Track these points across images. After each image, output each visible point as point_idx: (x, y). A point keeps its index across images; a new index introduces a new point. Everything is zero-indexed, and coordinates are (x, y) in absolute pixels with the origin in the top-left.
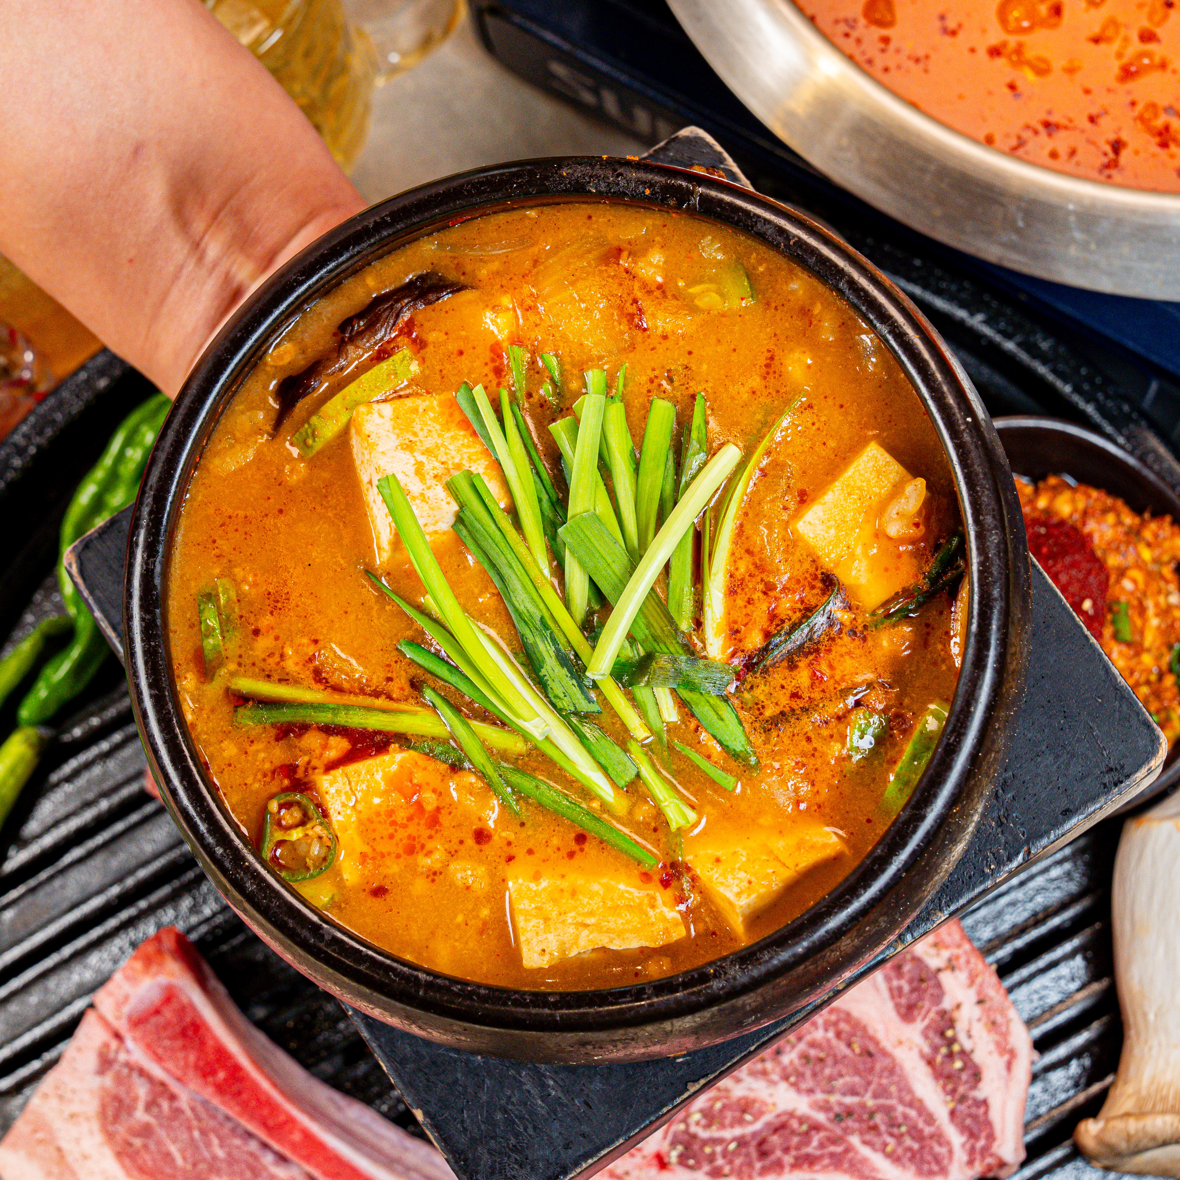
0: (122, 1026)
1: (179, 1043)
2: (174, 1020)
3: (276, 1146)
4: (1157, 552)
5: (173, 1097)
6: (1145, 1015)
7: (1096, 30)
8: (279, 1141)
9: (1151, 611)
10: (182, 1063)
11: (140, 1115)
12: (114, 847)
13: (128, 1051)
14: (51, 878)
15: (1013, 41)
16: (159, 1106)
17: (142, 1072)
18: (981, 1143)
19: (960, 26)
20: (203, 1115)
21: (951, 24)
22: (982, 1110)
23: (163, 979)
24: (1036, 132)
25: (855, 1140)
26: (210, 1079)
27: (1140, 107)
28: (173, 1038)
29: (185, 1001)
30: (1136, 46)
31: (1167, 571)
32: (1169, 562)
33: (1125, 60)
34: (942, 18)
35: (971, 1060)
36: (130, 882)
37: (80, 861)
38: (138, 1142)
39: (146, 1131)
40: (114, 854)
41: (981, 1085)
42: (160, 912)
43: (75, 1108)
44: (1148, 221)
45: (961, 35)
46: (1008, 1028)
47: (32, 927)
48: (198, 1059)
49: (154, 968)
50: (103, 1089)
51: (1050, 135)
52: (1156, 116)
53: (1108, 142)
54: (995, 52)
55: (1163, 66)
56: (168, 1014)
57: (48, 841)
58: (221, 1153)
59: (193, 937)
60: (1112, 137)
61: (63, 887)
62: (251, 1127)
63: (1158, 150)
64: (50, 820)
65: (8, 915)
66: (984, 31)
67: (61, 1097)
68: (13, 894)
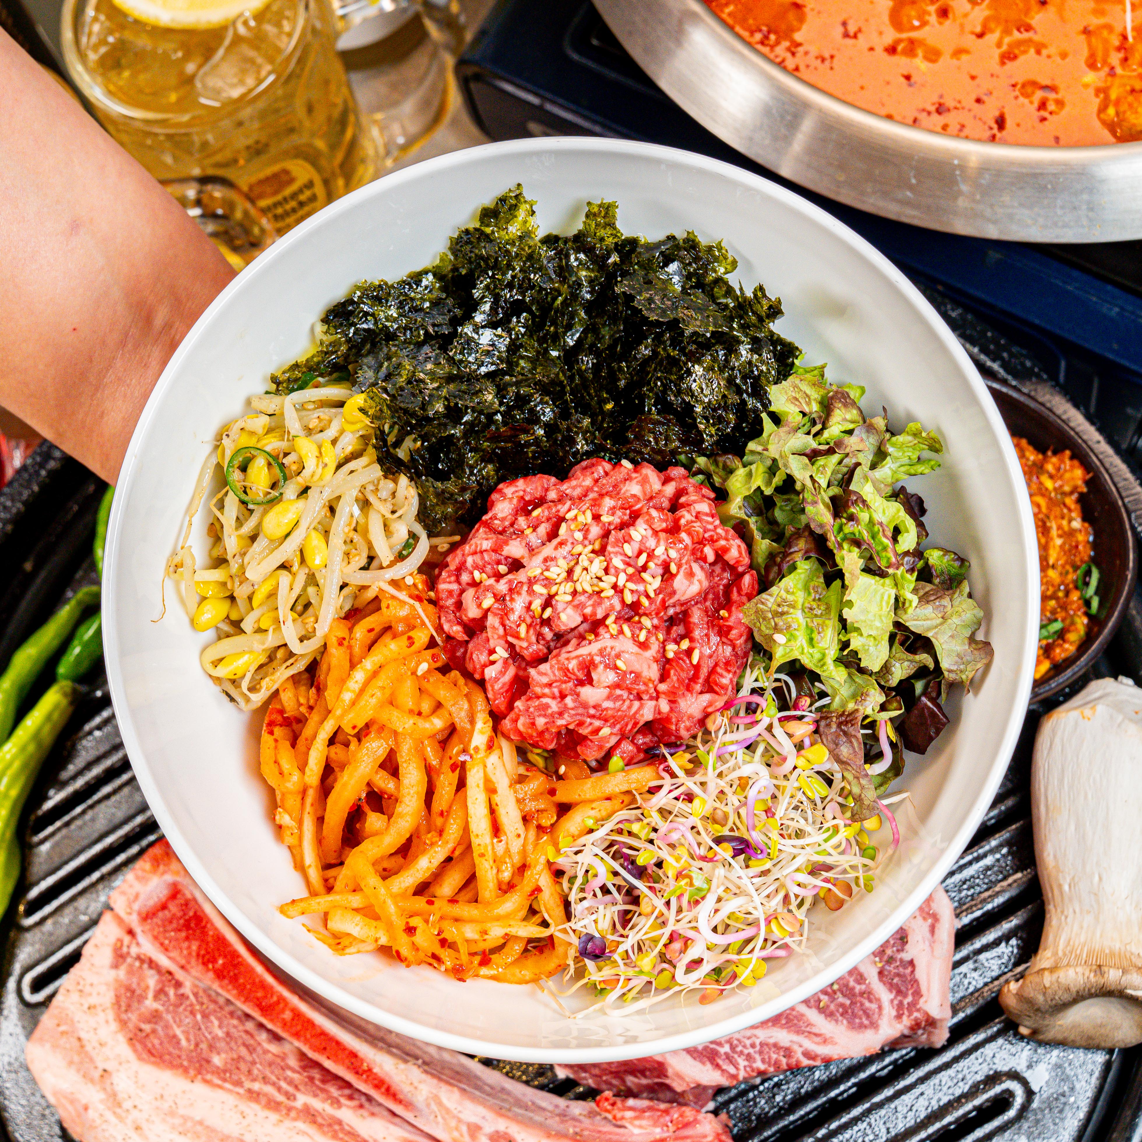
0: (134, 921)
1: (183, 934)
2: (179, 914)
3: (270, 1026)
4: (1059, 483)
5: (178, 985)
6: (1060, 886)
7: (979, 27)
8: (272, 1020)
9: (1054, 532)
10: (185, 952)
11: (150, 1004)
13: (138, 944)
15: (905, 37)
16: (166, 994)
17: (152, 963)
18: (909, 999)
19: (860, 30)
20: (205, 1000)
21: (852, 29)
22: (909, 969)
23: (169, 878)
24: (929, 113)
26: (210, 966)
27: (1019, 86)
28: (177, 930)
29: (189, 896)
30: (1015, 36)
31: (1070, 501)
32: (1072, 493)
33: (1004, 48)
34: (844, 24)
38: (147, 1027)
39: (155, 1017)
41: (907, 947)
43: (93, 1000)
45: (859, 35)
48: (199, 949)
49: (162, 868)
50: (117, 980)
51: (941, 115)
52: (1034, 93)
53: (993, 118)
54: (892, 50)
55: (1038, 51)
56: (173, 908)
57: (80, 783)
58: (220, 1033)
60: (997, 114)
62: (248, 1009)
63: (1038, 123)
64: (83, 764)
65: (45, 848)
66: (881, 33)
67: (81, 991)
68: (50, 829)
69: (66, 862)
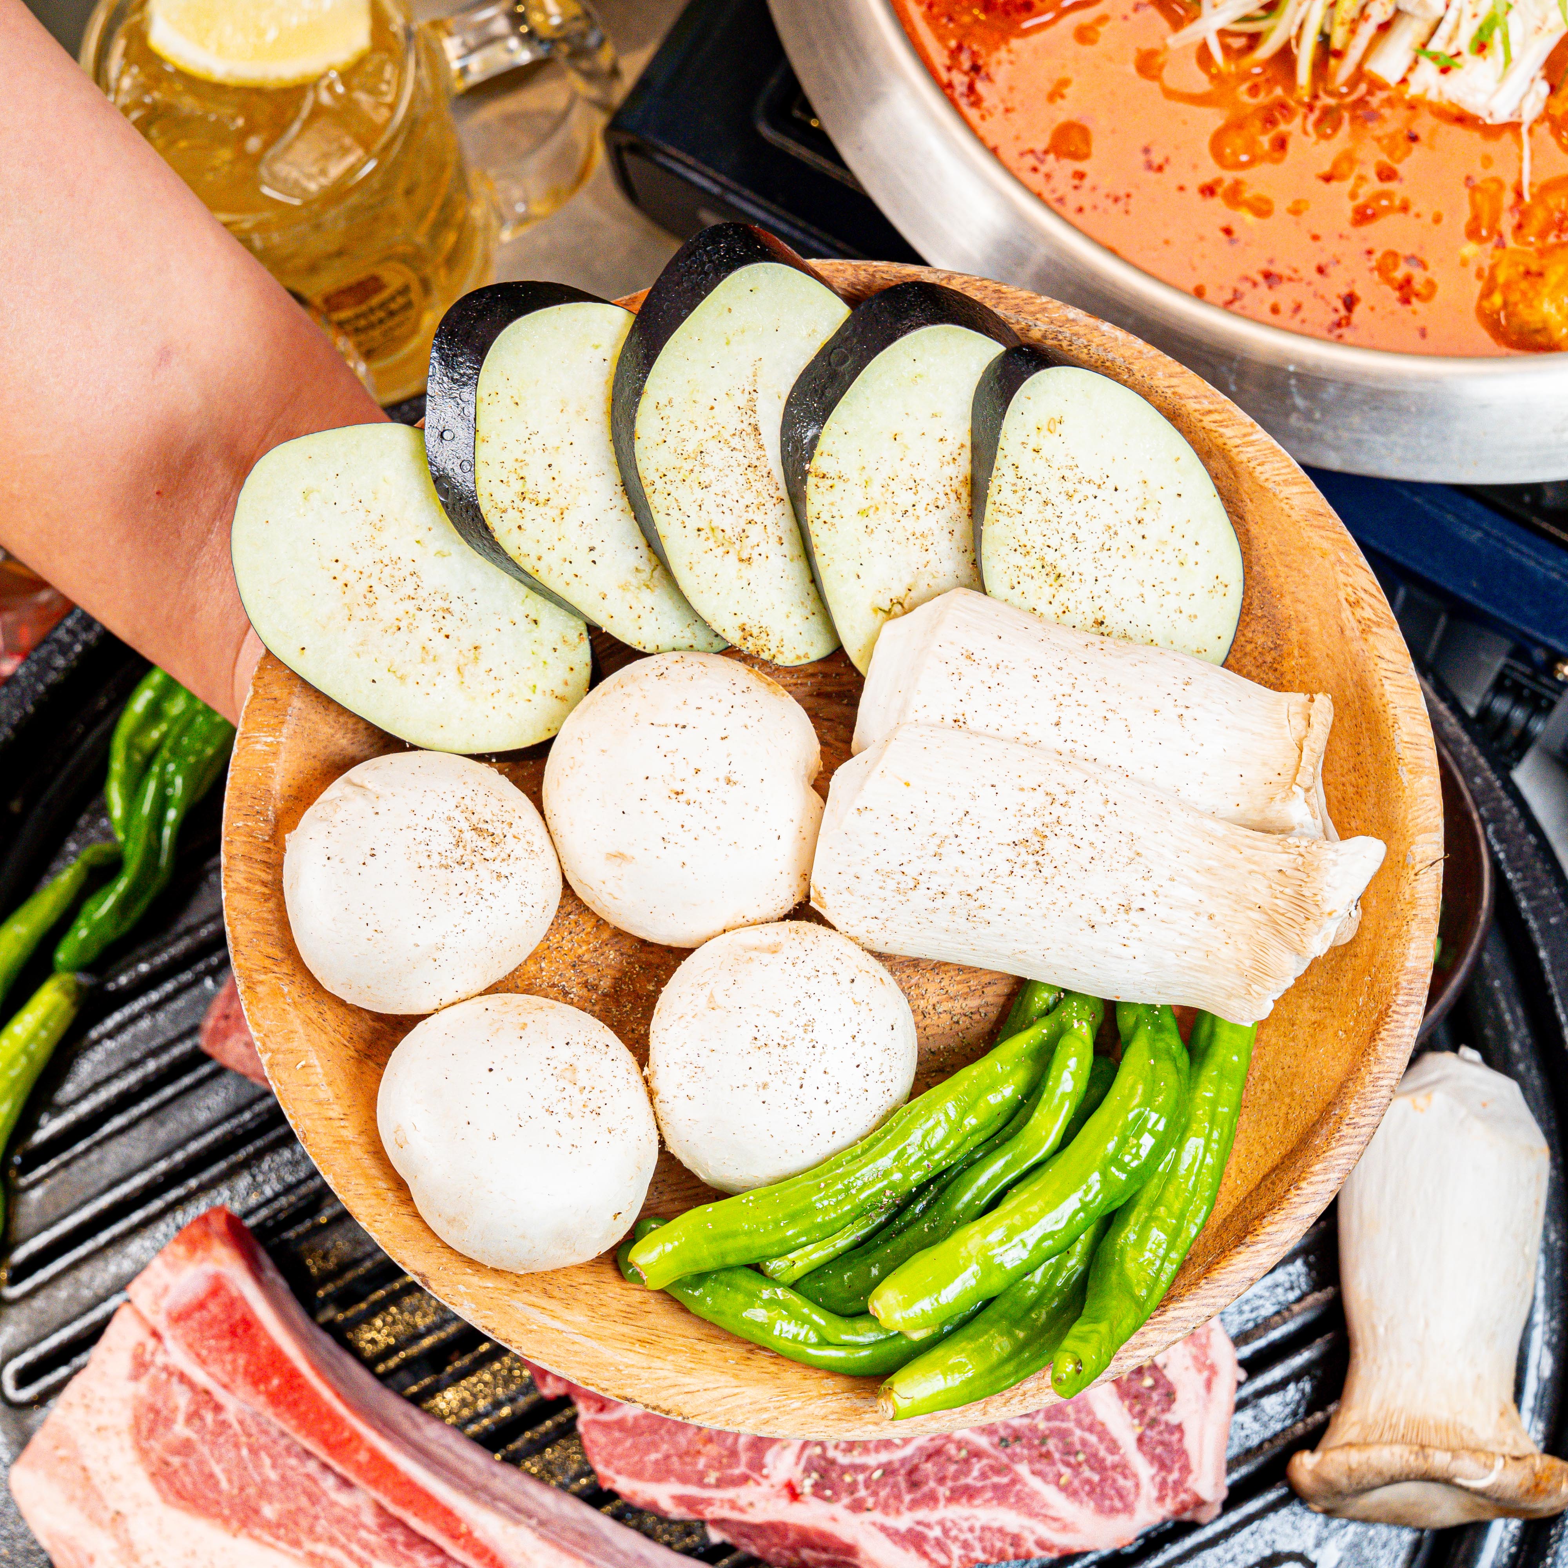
0: (161, 1323)
1: (226, 1343)
2: (222, 1317)
3: (338, 1468)
5: (218, 1408)
6: (1373, 1328)
7: (1326, 168)
8: (342, 1462)
10: (229, 1367)
11: (180, 1430)
12: (161, 1115)
13: (166, 1352)
14: (88, 1151)
15: (1229, 177)
16: (202, 1419)
17: (183, 1378)
18: (1175, 1475)
19: (1167, 160)
20: (254, 1430)
21: (1157, 158)
22: (1176, 1436)
23: (210, 1268)
24: (1255, 284)
25: (1023, 1469)
26: (262, 1387)
27: (1378, 255)
28: (219, 1337)
29: (235, 1294)
30: (1374, 185)
33: (1360, 201)
34: (1146, 151)
35: (1164, 1376)
36: (179, 1156)
37: (121, 1131)
38: (176, 1461)
39: (185, 1448)
40: (162, 1124)
41: (1175, 1407)
42: (213, 1193)
43: (104, 1419)
44: (1381, 386)
45: (1167, 169)
46: (1208, 1338)
47: (63, 1209)
48: (248, 1363)
49: (199, 1254)
50: (136, 1397)
51: (1270, 287)
52: (1396, 266)
53: (1339, 297)
54: (1209, 190)
55: (1405, 208)
56: (214, 1308)
57: (84, 1108)
58: (273, 1476)
59: (251, 1222)
60: (1345, 291)
61: (101, 1161)
62: (309, 1444)
63: (1398, 305)
64: (88, 1084)
65: (36, 1194)
66: (1195, 167)
67: (87, 1406)
68: (43, 1170)
69: (64, 1216)
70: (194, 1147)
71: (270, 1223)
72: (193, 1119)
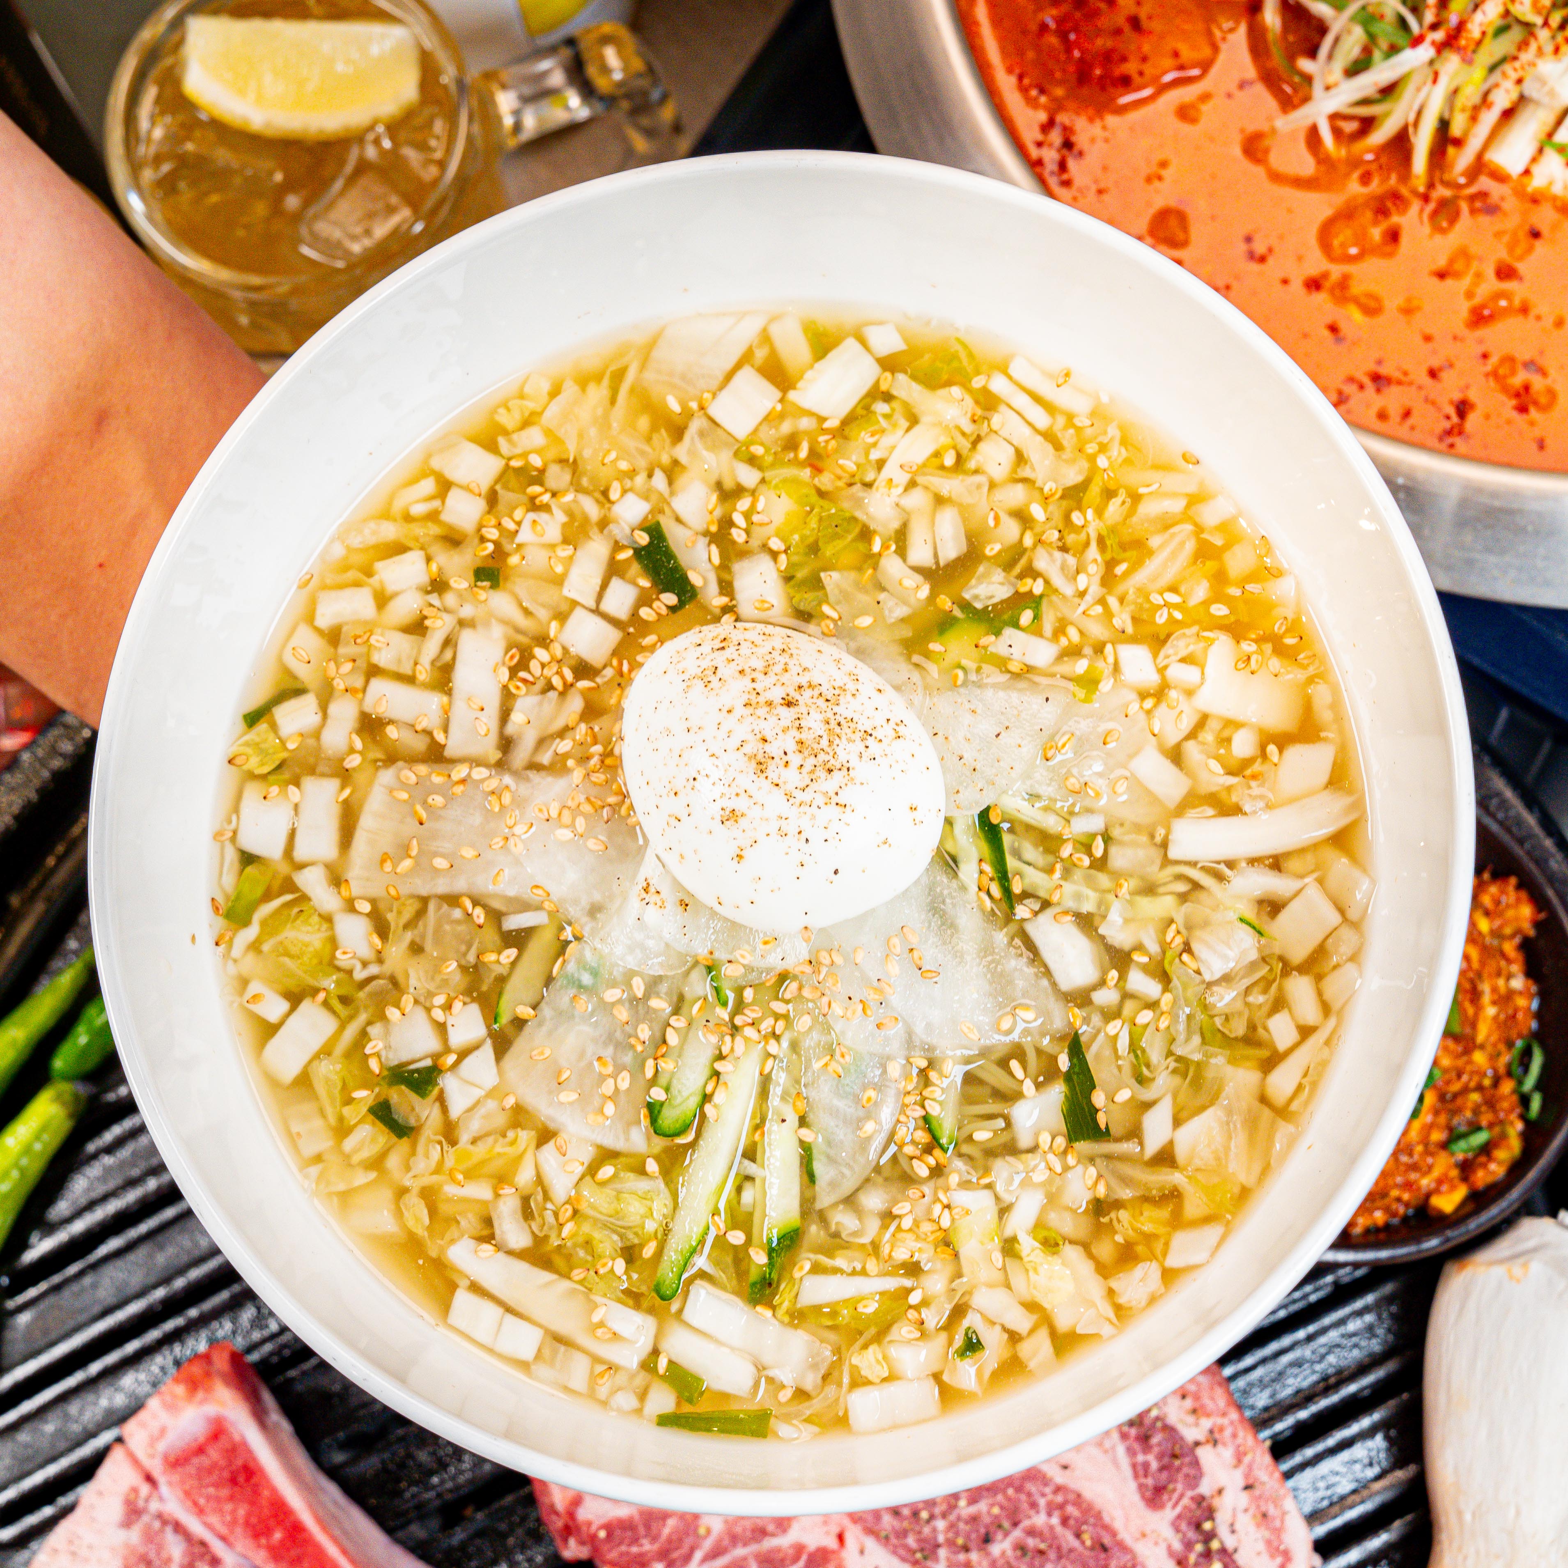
1: (225, 1492)
2: (222, 1463)
4: (1497, 923)
5: (215, 1562)
6: (1460, 1514)
7: (1442, 262)
9: (1486, 998)
10: (228, 1518)
12: (160, 1238)
13: (161, 1499)
14: (81, 1274)
15: (1336, 271)
17: (178, 1528)
19: (1270, 250)
21: (1260, 248)
23: (211, 1409)
24: (1362, 387)
26: (263, 1541)
27: (1493, 360)
28: (216, 1485)
29: (237, 1437)
30: (1491, 284)
31: (1509, 948)
32: (1513, 936)
33: (1477, 301)
34: (1248, 239)
35: (1234, 1562)
36: (179, 1283)
37: (118, 1254)
40: (161, 1248)
42: (215, 1324)
44: (1497, 503)
45: (1271, 261)
46: (1282, 1521)
47: (53, 1336)
48: (249, 1515)
49: (200, 1395)
50: (127, 1545)
51: (1378, 390)
52: (1513, 372)
53: (1451, 402)
54: (1314, 284)
55: (1524, 310)
56: (214, 1454)
57: (79, 1227)
59: (254, 1357)
60: (1457, 396)
61: (94, 1286)
63: (1515, 415)
64: (83, 1201)
65: (24, 1319)
66: (1300, 259)
67: (74, 1554)
68: (32, 1292)
69: (53, 1344)
70: (195, 1274)
71: (275, 1359)
72: (196, 1244)
